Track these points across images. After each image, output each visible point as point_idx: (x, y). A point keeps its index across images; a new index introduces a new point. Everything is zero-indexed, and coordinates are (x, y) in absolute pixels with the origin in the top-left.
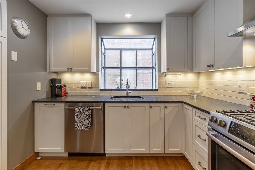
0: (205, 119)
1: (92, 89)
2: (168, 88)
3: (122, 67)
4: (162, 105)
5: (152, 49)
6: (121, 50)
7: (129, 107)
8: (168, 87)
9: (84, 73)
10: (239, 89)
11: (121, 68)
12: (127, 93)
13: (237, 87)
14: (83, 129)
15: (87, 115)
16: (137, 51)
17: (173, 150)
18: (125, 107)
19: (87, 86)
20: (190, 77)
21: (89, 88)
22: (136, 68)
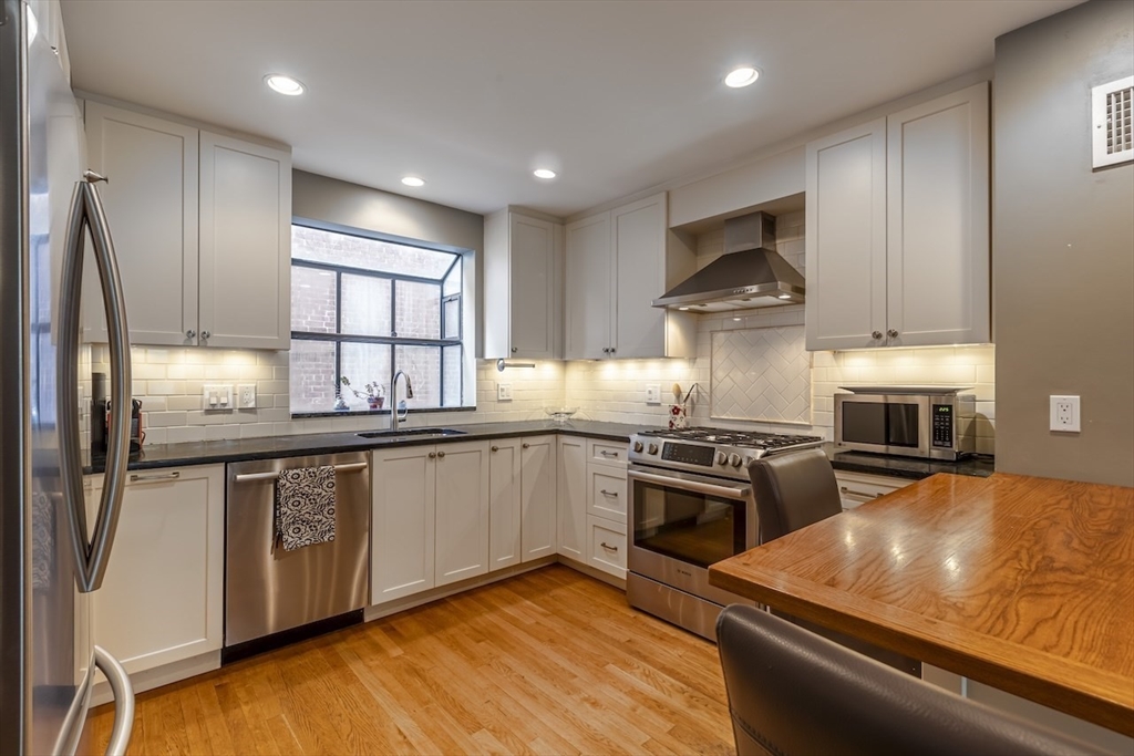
0: (616, 454)
1: (256, 413)
2: (499, 401)
3: (342, 333)
4: (517, 443)
5: (441, 282)
6: (340, 270)
7: (441, 455)
8: (501, 398)
9: (221, 352)
10: (649, 396)
11: (339, 338)
12: (394, 422)
13: (647, 392)
14: (308, 542)
15: (324, 493)
16: (397, 281)
17: (539, 550)
18: (432, 456)
19: (234, 403)
20: (547, 371)
21: (242, 410)
22: (394, 341)
